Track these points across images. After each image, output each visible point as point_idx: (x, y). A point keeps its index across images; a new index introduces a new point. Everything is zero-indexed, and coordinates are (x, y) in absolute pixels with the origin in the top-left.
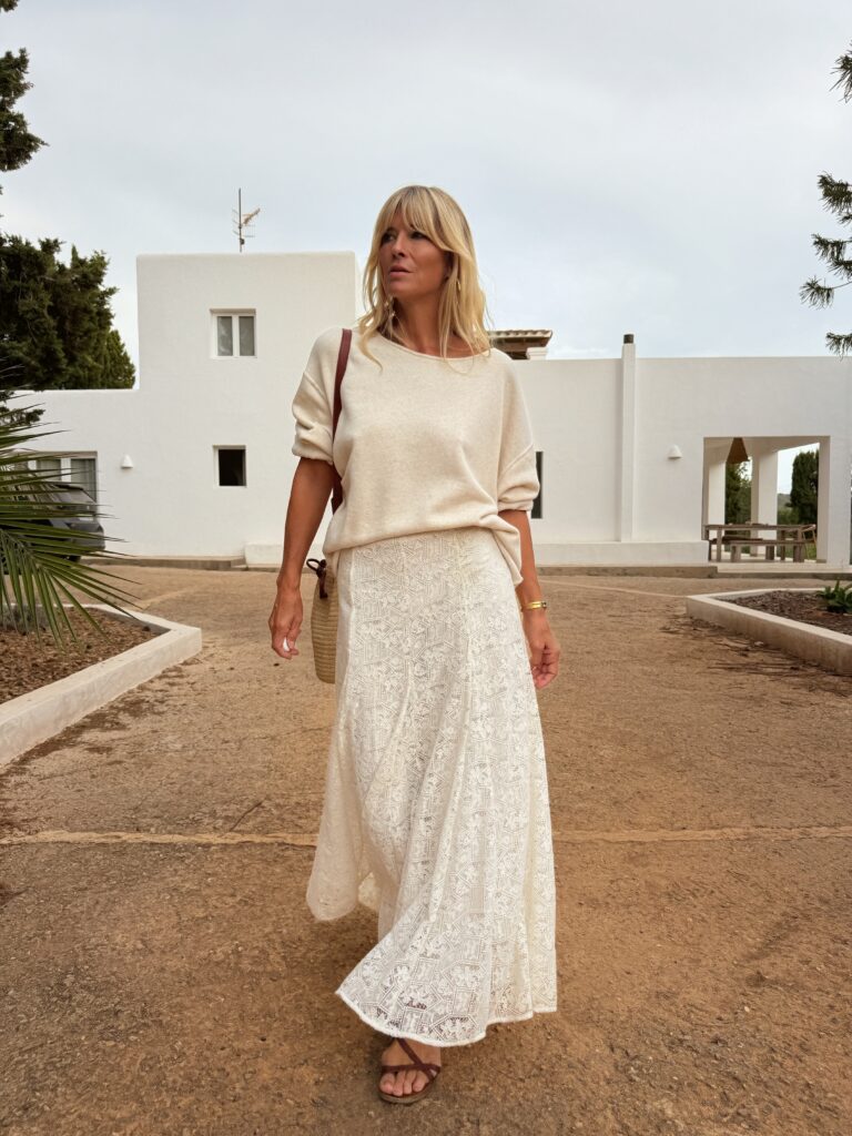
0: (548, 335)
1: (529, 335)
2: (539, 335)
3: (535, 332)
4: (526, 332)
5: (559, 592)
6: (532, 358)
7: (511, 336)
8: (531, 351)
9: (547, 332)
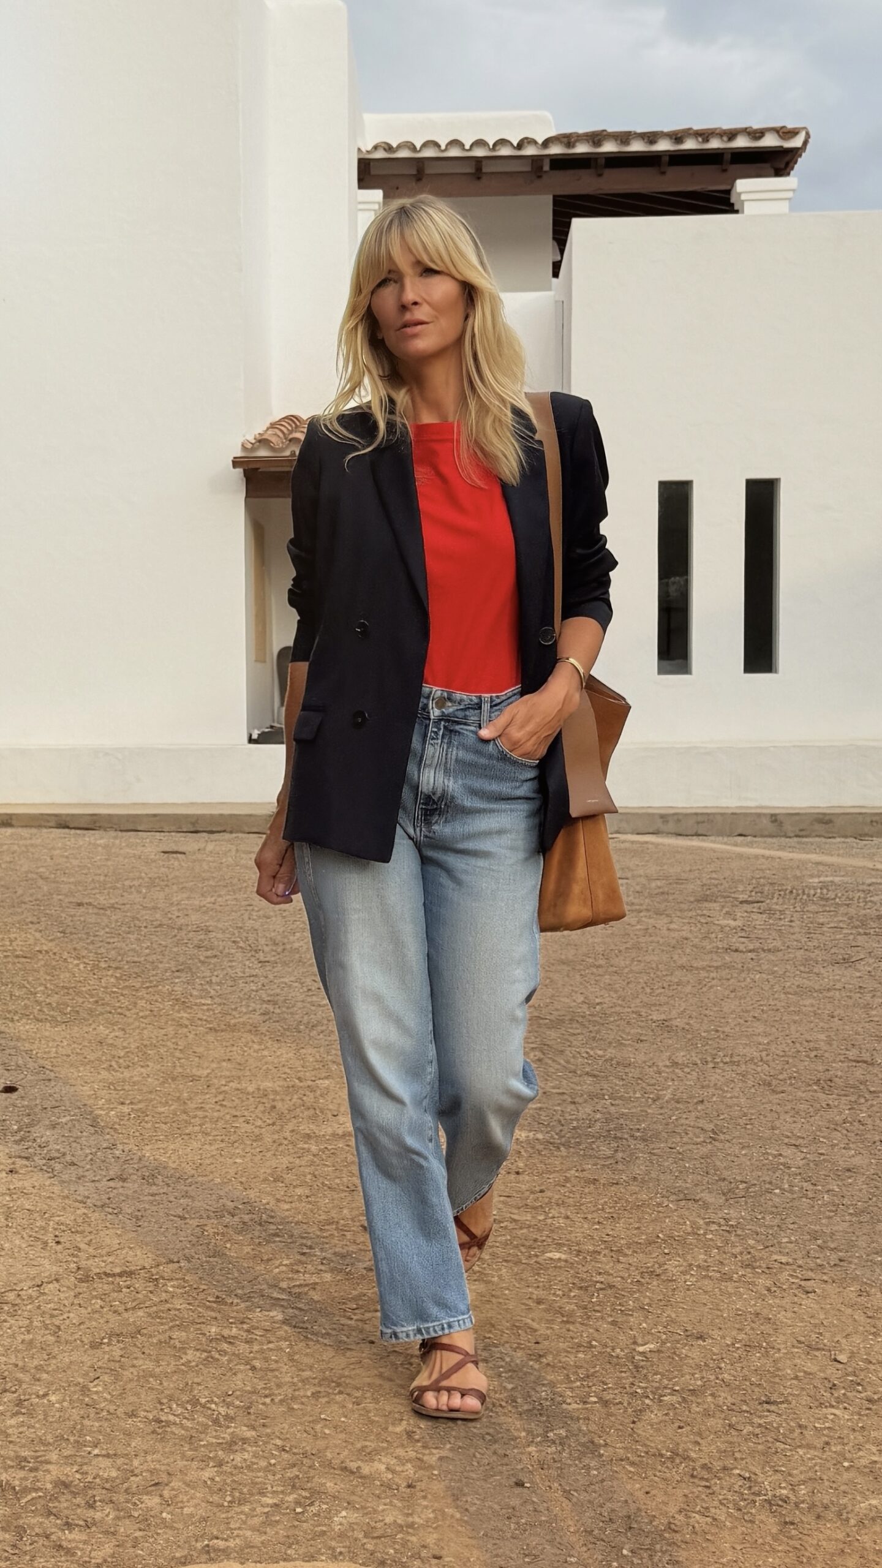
0: (796, 142)
1: (741, 142)
2: (770, 141)
3: (758, 134)
4: (732, 135)
5: (824, 886)
6: (749, 209)
7: (690, 145)
8: (745, 187)
9: (793, 133)
